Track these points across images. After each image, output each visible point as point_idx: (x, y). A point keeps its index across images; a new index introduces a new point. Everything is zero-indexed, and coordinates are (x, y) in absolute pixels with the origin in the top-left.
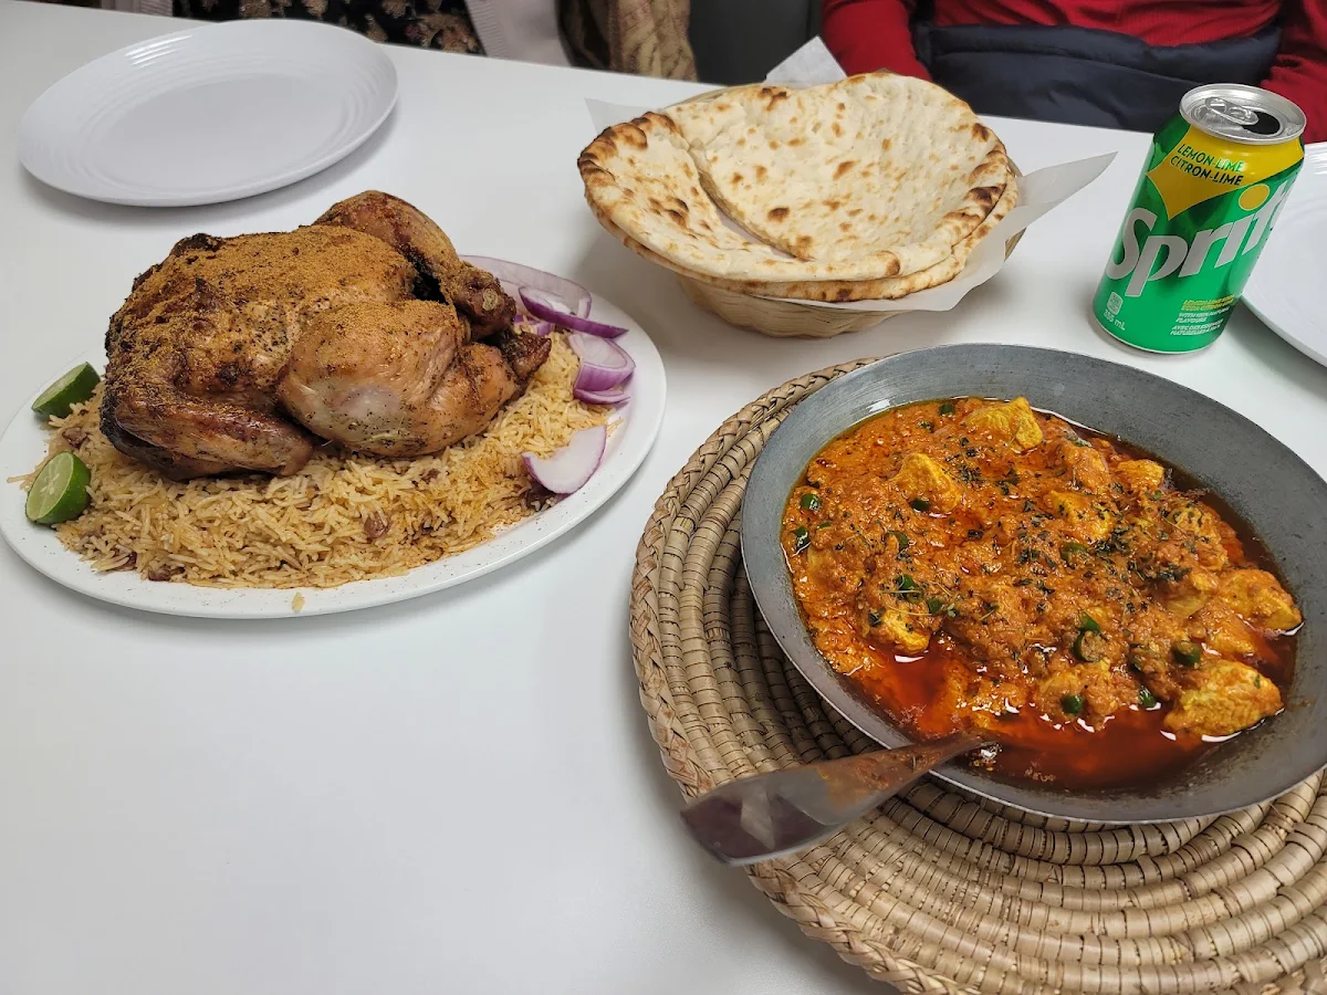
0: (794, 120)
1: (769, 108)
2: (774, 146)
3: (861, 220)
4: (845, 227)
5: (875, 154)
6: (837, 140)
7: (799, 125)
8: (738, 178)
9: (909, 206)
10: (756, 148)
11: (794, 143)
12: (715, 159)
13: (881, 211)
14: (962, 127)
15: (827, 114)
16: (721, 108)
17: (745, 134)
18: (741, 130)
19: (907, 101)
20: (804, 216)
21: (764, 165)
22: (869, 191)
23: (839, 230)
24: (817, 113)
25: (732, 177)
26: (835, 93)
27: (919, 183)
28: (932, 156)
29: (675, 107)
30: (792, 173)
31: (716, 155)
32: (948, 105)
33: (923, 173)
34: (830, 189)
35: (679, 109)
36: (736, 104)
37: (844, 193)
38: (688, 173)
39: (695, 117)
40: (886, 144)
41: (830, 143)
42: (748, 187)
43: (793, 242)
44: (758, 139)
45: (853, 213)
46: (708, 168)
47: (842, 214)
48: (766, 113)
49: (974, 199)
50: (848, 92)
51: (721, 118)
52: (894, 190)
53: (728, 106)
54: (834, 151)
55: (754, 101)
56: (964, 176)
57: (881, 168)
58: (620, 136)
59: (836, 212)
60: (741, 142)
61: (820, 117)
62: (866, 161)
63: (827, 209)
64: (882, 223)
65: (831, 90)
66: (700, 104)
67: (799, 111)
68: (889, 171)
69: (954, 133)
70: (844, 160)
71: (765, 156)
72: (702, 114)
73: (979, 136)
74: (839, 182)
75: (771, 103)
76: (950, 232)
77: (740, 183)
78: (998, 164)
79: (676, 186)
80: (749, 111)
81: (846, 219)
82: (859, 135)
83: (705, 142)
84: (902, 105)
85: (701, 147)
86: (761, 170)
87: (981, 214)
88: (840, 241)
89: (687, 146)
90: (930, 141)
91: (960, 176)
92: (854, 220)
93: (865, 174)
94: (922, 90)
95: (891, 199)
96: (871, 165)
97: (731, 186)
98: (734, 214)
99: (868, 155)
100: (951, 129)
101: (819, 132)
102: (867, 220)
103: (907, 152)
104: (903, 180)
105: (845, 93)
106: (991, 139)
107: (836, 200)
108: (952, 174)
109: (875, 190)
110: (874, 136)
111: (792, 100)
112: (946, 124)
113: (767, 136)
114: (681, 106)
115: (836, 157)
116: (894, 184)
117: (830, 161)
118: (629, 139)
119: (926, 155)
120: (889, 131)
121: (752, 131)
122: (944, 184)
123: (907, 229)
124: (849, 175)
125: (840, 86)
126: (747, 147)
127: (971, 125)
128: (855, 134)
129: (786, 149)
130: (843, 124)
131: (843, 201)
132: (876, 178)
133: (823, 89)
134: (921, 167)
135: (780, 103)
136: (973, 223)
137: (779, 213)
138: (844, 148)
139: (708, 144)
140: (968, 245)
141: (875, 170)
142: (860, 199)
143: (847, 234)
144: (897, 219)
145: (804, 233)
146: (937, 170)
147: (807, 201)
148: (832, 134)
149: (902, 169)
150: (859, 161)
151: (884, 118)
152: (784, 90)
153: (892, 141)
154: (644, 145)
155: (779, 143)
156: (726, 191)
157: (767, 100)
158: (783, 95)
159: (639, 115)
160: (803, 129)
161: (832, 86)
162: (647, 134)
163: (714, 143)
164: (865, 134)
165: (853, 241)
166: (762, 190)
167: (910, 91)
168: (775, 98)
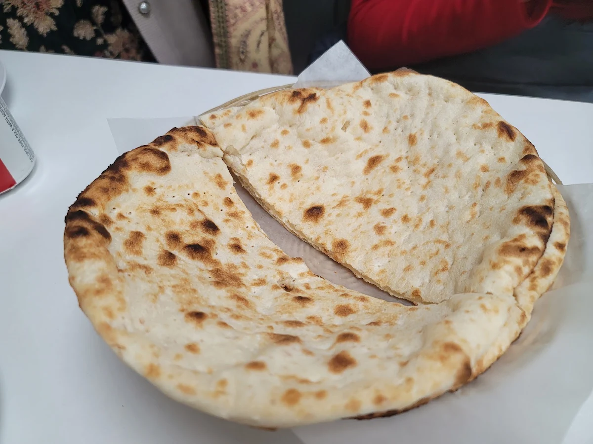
0: (324, 121)
1: (300, 111)
2: (306, 144)
3: (395, 222)
4: (380, 229)
5: (401, 149)
6: (365, 135)
7: (329, 124)
8: (274, 178)
9: (442, 209)
10: (290, 148)
11: (325, 141)
12: (250, 163)
13: (413, 211)
14: (486, 126)
15: (355, 114)
16: (253, 115)
17: (279, 137)
18: (274, 133)
19: (427, 98)
20: (338, 215)
21: (298, 164)
22: (399, 187)
23: (373, 233)
24: (345, 112)
25: (268, 178)
26: (361, 90)
27: (450, 182)
28: (459, 154)
29: (208, 116)
30: (325, 169)
31: (251, 158)
32: (469, 102)
33: (453, 171)
34: (363, 184)
35: (213, 117)
36: (268, 109)
37: (376, 189)
38: (221, 184)
39: (227, 125)
40: (412, 140)
41: (359, 139)
42: (284, 186)
43: (329, 247)
44: (292, 139)
45: (387, 213)
46: (244, 171)
47: (375, 214)
48: (298, 115)
49: (527, 225)
50: (372, 89)
51: (253, 125)
52: (425, 187)
53: (260, 112)
54: (363, 146)
55: (285, 104)
56: (498, 181)
57: (409, 162)
58: (134, 165)
59: (369, 210)
60: (275, 144)
61: (349, 116)
62: (394, 156)
63: (360, 207)
64: (417, 226)
65: (357, 88)
66: (235, 110)
67: (329, 111)
68: (418, 166)
69: (478, 130)
70: (373, 154)
71: (298, 155)
72: (233, 121)
73: (505, 136)
74: (369, 176)
75: (302, 106)
76: (511, 275)
77: (276, 183)
78: (537, 172)
79: (206, 204)
80: (281, 115)
81: (379, 219)
82: (385, 130)
83: (238, 149)
84: (423, 101)
85: (236, 153)
86: (296, 169)
87: (538, 243)
88: (376, 247)
89: (221, 154)
90: (455, 137)
91: (493, 180)
92: (387, 222)
93: (394, 169)
94: (442, 88)
95: (422, 198)
96: (399, 159)
97: (268, 186)
98: (272, 212)
99: (395, 150)
100: (474, 126)
101: (349, 130)
102: (400, 221)
103: (433, 148)
104: (432, 176)
105: (370, 90)
106: (518, 138)
107: (369, 196)
108: (485, 177)
109: (405, 186)
110: (399, 130)
111: (322, 101)
112: (469, 121)
113: (300, 136)
114: (214, 113)
115: (366, 151)
116: (423, 181)
117: (361, 156)
118: (146, 166)
119: (453, 152)
120: (415, 126)
121: (285, 132)
122: (476, 186)
123: (444, 237)
124: (379, 169)
125: (365, 84)
126: (281, 147)
127: (495, 123)
128: (381, 130)
129: (319, 147)
130: (369, 120)
131: (375, 198)
132: (405, 174)
133: (348, 87)
134: (450, 165)
135: (310, 106)
136: (533, 258)
137: (315, 212)
138: (371, 144)
139: (242, 149)
140: (533, 288)
141: (403, 165)
142: (391, 196)
143: (383, 238)
144: (432, 223)
145: (339, 237)
146: (466, 169)
147: (339, 198)
148: (360, 130)
149: (430, 165)
150: (388, 156)
151: (408, 114)
152: (314, 91)
153: (417, 136)
154: (166, 169)
155: (311, 141)
156: (263, 191)
157: (298, 104)
158: (313, 97)
159: (163, 132)
160: (333, 129)
161: (358, 84)
162: (170, 155)
163: (247, 147)
164: (391, 128)
165: (389, 248)
166: (298, 188)
167: (430, 88)
168: (304, 101)
